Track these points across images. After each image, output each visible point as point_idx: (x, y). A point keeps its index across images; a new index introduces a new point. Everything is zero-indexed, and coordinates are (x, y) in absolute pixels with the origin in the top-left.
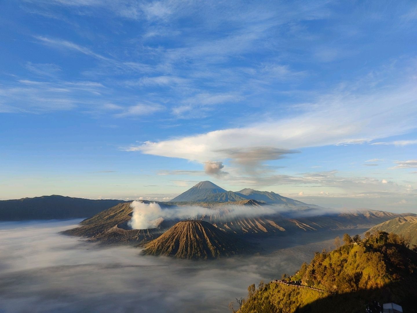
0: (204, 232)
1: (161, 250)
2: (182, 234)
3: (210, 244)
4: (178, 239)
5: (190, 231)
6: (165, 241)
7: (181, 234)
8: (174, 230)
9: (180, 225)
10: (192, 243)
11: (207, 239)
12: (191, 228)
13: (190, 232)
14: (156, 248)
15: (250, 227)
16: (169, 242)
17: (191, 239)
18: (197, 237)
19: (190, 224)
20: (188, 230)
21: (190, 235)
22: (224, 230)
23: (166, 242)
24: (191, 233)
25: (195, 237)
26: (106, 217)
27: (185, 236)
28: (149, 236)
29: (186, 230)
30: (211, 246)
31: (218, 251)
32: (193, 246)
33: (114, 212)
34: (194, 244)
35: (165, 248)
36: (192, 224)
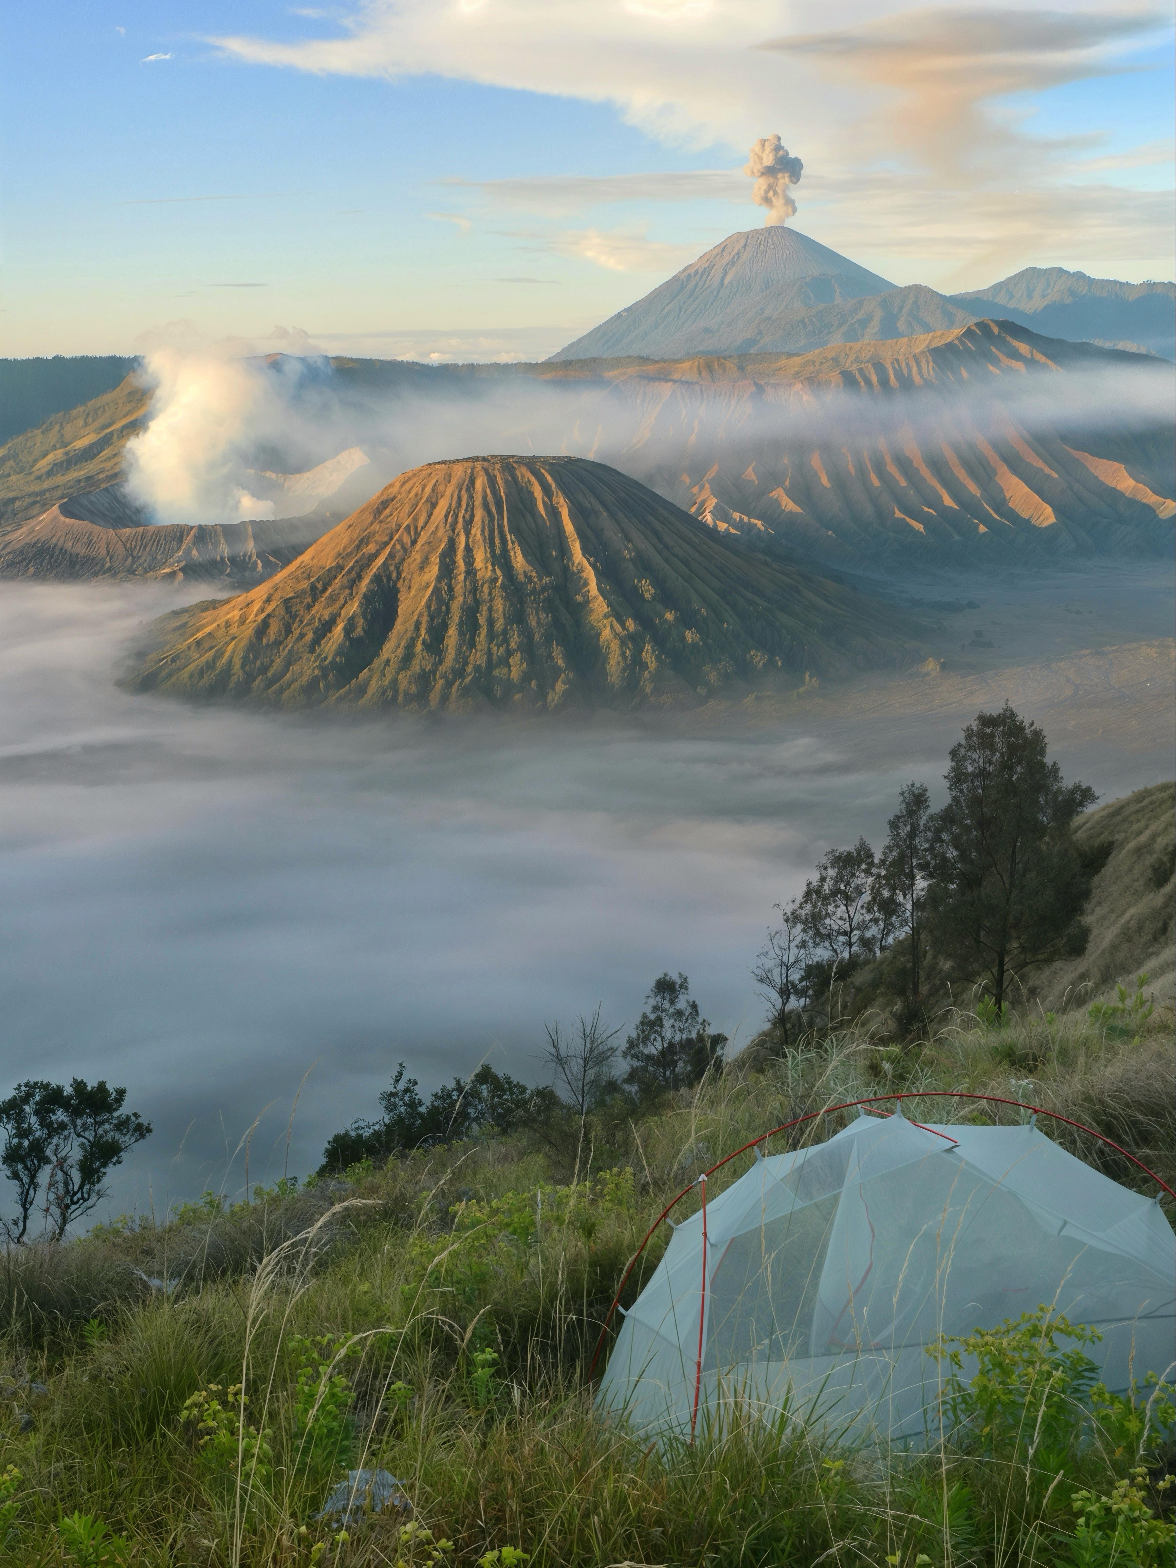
0: (569, 527)
1: (278, 643)
2: (418, 546)
3: (600, 606)
4: (389, 577)
5: (469, 524)
6: (304, 592)
7: (414, 542)
8: (372, 523)
9: (408, 486)
10: (477, 603)
11: (584, 575)
12: (478, 502)
13: (468, 533)
14: (249, 631)
15: (948, 501)
16: (333, 599)
17: (471, 572)
18: (519, 561)
19: (472, 481)
20: (456, 516)
21: (469, 550)
22: (759, 523)
23: (315, 593)
24: (479, 536)
25: (502, 560)
26: (50, 458)
27: (435, 559)
28: (256, 563)
29: (446, 517)
30: (606, 616)
31: (648, 647)
32: (482, 620)
33: (97, 424)
34: (490, 610)
35: (302, 636)
36: (492, 481)
